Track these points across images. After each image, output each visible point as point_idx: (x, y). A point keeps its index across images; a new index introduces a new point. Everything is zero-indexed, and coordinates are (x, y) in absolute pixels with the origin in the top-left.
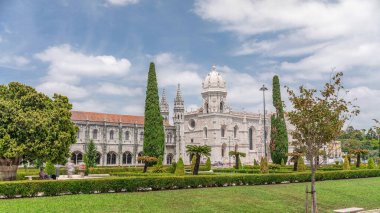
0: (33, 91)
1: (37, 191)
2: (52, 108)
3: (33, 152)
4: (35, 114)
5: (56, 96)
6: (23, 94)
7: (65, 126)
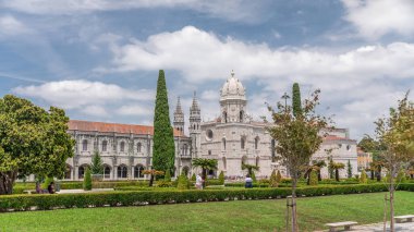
0: (29, 104)
1: (30, 205)
2: (48, 121)
3: (28, 166)
4: (30, 127)
5: (52, 109)
6: (19, 107)
7: (61, 140)
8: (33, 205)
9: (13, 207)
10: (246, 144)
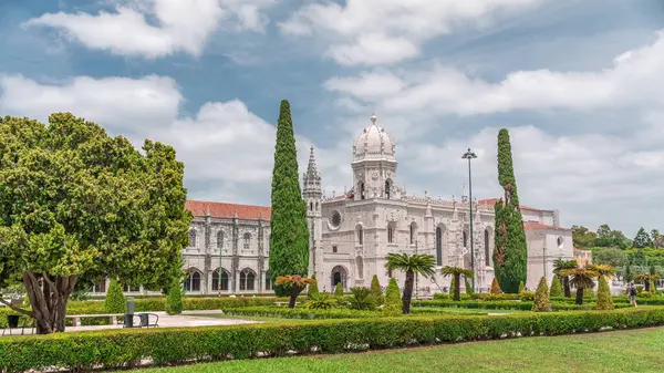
0: (102, 133)
2: (145, 170)
5: (148, 145)
6: (83, 138)
10: (395, 234)
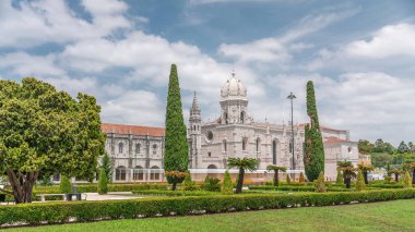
0: (53, 89)
2: (77, 110)
5: (80, 96)
6: (42, 92)
8: (73, 216)
9: (46, 218)
10: (247, 145)
